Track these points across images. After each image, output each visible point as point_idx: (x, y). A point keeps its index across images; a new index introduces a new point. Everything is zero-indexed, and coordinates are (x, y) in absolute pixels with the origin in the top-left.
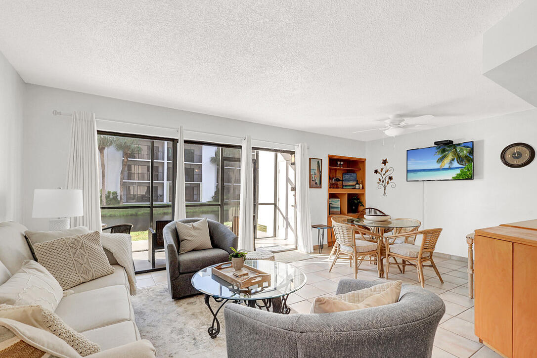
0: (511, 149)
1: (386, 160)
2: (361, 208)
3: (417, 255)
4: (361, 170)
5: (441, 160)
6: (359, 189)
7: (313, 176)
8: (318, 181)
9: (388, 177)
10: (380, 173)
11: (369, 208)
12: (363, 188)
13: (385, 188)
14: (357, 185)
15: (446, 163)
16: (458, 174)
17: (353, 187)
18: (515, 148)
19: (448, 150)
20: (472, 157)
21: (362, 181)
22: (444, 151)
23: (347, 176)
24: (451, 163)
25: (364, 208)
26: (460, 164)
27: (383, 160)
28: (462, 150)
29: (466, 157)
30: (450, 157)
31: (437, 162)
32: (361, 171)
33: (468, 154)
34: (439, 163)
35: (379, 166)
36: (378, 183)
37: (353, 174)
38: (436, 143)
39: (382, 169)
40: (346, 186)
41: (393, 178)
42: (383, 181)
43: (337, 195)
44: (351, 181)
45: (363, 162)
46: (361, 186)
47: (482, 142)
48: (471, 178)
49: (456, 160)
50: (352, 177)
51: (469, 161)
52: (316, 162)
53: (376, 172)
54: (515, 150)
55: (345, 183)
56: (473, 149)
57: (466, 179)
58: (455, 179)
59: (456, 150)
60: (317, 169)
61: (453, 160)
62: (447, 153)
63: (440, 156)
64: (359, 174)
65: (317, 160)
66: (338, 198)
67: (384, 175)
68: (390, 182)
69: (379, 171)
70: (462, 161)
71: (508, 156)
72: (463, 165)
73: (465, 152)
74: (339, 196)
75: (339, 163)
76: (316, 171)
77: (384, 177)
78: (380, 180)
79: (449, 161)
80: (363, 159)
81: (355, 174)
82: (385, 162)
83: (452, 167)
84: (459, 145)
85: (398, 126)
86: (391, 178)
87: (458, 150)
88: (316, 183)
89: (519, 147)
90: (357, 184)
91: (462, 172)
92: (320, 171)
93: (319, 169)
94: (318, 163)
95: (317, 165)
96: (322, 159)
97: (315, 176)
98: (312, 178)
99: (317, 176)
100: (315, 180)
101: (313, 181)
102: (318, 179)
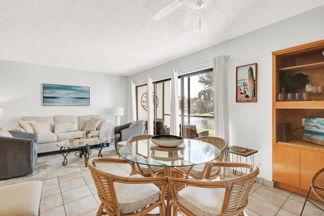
7: (242, 88)
8: (249, 93)
52: (247, 70)
60: (247, 78)
65: (249, 67)
76: (247, 82)
92: (254, 79)
93: (252, 77)
94: (250, 70)
95: (249, 72)
96: (256, 64)
97: (245, 87)
98: (241, 90)
99: (248, 87)
100: (245, 92)
101: (242, 93)
102: (249, 90)
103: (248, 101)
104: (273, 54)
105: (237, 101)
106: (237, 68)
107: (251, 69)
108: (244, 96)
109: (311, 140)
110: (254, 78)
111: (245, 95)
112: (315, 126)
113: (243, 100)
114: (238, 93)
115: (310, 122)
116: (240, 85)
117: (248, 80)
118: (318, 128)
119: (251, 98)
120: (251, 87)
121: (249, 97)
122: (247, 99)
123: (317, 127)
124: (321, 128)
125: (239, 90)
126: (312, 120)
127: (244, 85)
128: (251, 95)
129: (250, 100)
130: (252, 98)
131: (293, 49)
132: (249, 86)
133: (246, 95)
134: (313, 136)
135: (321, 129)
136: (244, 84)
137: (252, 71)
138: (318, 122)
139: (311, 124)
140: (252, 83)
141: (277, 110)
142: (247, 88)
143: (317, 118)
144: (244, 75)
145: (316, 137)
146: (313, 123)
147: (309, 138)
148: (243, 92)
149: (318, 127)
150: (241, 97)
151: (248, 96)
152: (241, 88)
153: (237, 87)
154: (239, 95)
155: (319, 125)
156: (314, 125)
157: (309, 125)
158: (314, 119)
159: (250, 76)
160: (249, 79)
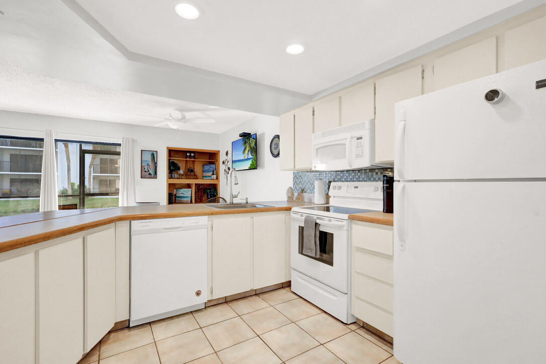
0: (274, 141)
1: (228, 152)
4: (217, 161)
6: (213, 179)
7: (146, 167)
8: (152, 172)
12: (217, 179)
13: (227, 178)
14: (212, 176)
16: (251, 164)
17: (210, 178)
19: (247, 142)
21: (217, 172)
23: (207, 168)
26: (252, 155)
27: (226, 152)
30: (248, 148)
31: (243, 153)
33: (255, 146)
35: (225, 158)
36: (224, 173)
37: (212, 166)
40: (206, 177)
44: (209, 172)
45: (217, 153)
46: (216, 176)
48: (256, 168)
49: (250, 151)
50: (212, 168)
51: (255, 152)
52: (150, 154)
53: (223, 163)
55: (205, 174)
56: (256, 141)
58: (249, 169)
59: (250, 142)
60: (150, 160)
62: (246, 144)
63: (244, 148)
65: (151, 152)
67: (227, 165)
69: (225, 162)
71: (273, 147)
73: (253, 143)
75: (188, 154)
76: (150, 163)
78: (225, 171)
79: (247, 153)
80: (216, 151)
81: (214, 165)
82: (227, 154)
84: (251, 136)
86: (229, 168)
88: (150, 174)
90: (213, 174)
95: (151, 156)
96: (157, 152)
97: (149, 167)
98: (145, 169)
99: (151, 167)
101: (145, 171)
102: (152, 170)
103: (151, 178)
105: (141, 178)
106: (142, 150)
107: (153, 155)
108: (147, 173)
110: (155, 161)
112: (182, 193)
119: (153, 175)
125: (143, 169)
126: (180, 190)
129: (153, 177)
134: (181, 199)
138: (184, 191)
139: (180, 192)
140: (154, 165)
141: (169, 184)
143: (182, 189)
144: (148, 157)
145: (183, 199)
147: (179, 200)
148: (147, 171)
149: (184, 194)
153: (141, 166)
154: (143, 172)
157: (179, 193)
159: (152, 160)
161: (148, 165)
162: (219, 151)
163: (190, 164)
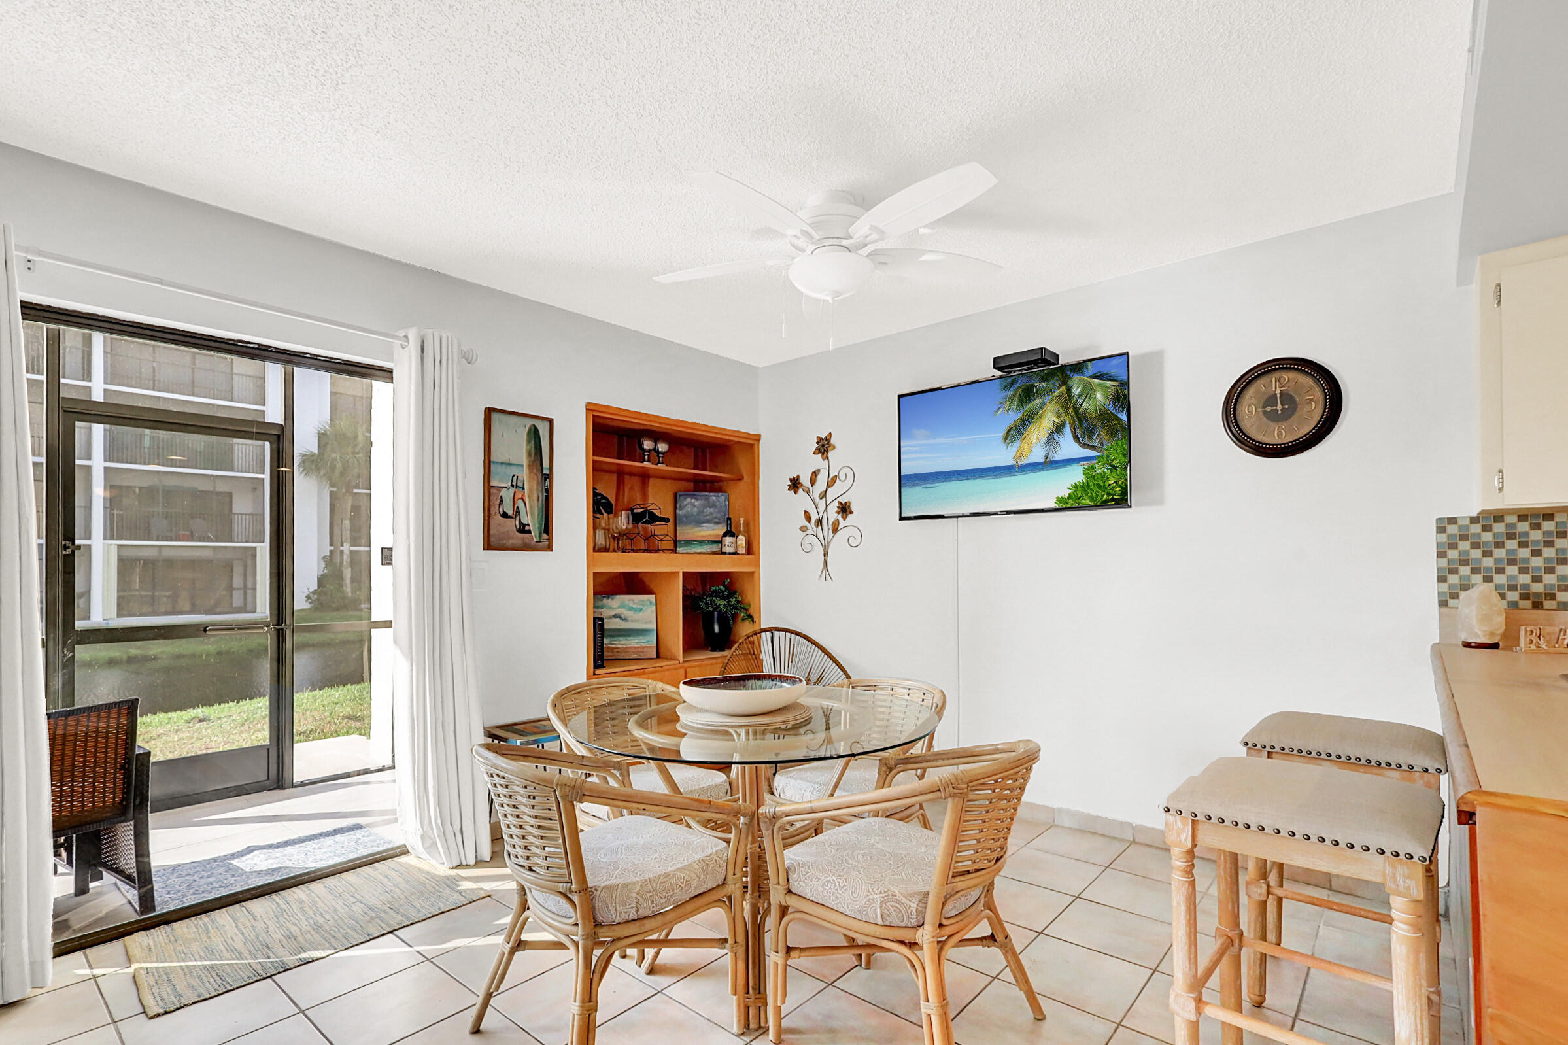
0: (1260, 384)
1: (827, 439)
2: (744, 629)
3: (921, 913)
4: (741, 479)
5: (1017, 431)
6: (735, 553)
7: (507, 495)
8: (530, 518)
9: (836, 504)
10: (808, 492)
11: (771, 630)
12: (750, 550)
13: (825, 547)
14: (728, 540)
15: (1035, 444)
16: (1076, 486)
17: (715, 547)
18: (1273, 377)
19: (1040, 393)
20: (1124, 417)
21: (747, 524)
22: (1028, 394)
23: (691, 505)
24: (1051, 441)
25: (756, 628)
26: (1084, 446)
27: (819, 440)
28: (1088, 391)
29: (1104, 416)
30: (1049, 419)
31: (1006, 438)
32: (742, 484)
33: (1109, 406)
34: (1014, 439)
35: (806, 463)
36: (803, 529)
37: (713, 497)
38: (998, 363)
39: (815, 474)
40: (688, 543)
41: (853, 508)
42: (819, 523)
43: (647, 580)
44: (708, 521)
45: (749, 445)
46: (742, 540)
47: (1155, 359)
48: (1121, 500)
49: (1068, 431)
50: (714, 506)
51: (1112, 432)
52: (523, 434)
53: (795, 484)
54: (1273, 384)
55: (684, 532)
56: (1125, 384)
57: (1104, 505)
58: (1064, 507)
59: (1069, 390)
60: (525, 461)
61: (1059, 429)
62: (1038, 401)
63: (1014, 416)
64: (737, 492)
65: (529, 422)
66: (650, 593)
67: (824, 495)
68: (842, 523)
69: (805, 480)
70: (1090, 433)
71: (1249, 411)
72: (1093, 448)
73: (1099, 396)
74: (653, 586)
75: (647, 444)
76: (524, 474)
77: (822, 504)
78: (808, 518)
79: (1044, 437)
80: (749, 436)
81: (722, 498)
82: (824, 447)
83: (1057, 458)
84: (1078, 367)
85: (842, 244)
86: (845, 509)
87: (1076, 391)
88: (523, 529)
89: (1287, 376)
90: (729, 533)
91: (1090, 474)
92: (546, 472)
93: (539, 462)
94: (532, 435)
95: (529, 442)
96: (551, 421)
97: (519, 495)
98: (501, 500)
99: (526, 494)
100: (518, 512)
101: (505, 515)
102: (531, 507)
103: (526, 547)
104: (590, 408)
105: (486, 545)
106: (489, 412)
107: (534, 434)
108: (511, 525)
109: (613, 652)
110: (544, 466)
111: (517, 523)
112: (615, 616)
113: (511, 542)
114: (492, 512)
115: (602, 608)
116: (501, 481)
117: (525, 468)
118: (625, 620)
120: (535, 496)
121: (529, 532)
122: (523, 539)
123: (621, 618)
124: (630, 619)
125: (494, 501)
126: (605, 601)
127: (512, 486)
128: (537, 526)
129: (533, 543)
130: (538, 536)
131: (635, 416)
132: (531, 490)
133: (520, 523)
134: (615, 643)
135: (632, 621)
136: (514, 483)
137: (537, 440)
138: (622, 605)
139: (607, 613)
140: (538, 484)
142: (522, 499)
143: (618, 596)
144: (514, 446)
145: (623, 642)
146: (611, 608)
148: (510, 513)
149: (623, 616)
150: (505, 530)
151: (527, 528)
152: (503, 492)
153: (487, 486)
154: (497, 519)
155: (624, 612)
156: (613, 613)
158: (613, 599)
159: (533, 458)
160: (530, 467)
161: (516, 485)
162: (757, 438)
163: (632, 489)
